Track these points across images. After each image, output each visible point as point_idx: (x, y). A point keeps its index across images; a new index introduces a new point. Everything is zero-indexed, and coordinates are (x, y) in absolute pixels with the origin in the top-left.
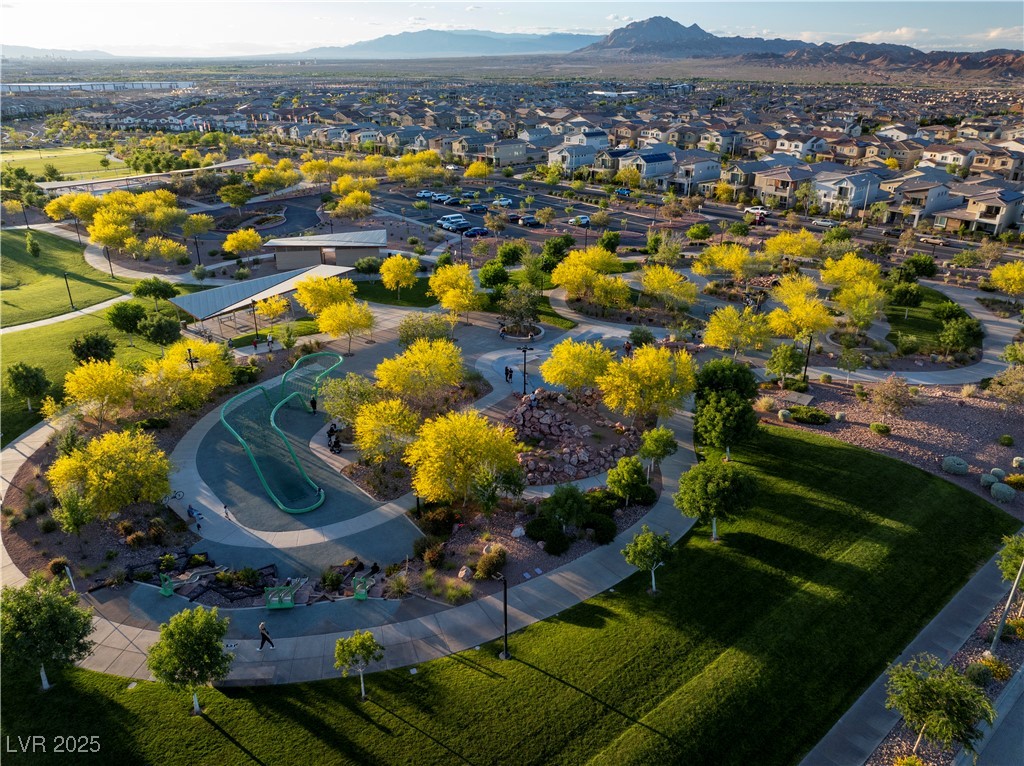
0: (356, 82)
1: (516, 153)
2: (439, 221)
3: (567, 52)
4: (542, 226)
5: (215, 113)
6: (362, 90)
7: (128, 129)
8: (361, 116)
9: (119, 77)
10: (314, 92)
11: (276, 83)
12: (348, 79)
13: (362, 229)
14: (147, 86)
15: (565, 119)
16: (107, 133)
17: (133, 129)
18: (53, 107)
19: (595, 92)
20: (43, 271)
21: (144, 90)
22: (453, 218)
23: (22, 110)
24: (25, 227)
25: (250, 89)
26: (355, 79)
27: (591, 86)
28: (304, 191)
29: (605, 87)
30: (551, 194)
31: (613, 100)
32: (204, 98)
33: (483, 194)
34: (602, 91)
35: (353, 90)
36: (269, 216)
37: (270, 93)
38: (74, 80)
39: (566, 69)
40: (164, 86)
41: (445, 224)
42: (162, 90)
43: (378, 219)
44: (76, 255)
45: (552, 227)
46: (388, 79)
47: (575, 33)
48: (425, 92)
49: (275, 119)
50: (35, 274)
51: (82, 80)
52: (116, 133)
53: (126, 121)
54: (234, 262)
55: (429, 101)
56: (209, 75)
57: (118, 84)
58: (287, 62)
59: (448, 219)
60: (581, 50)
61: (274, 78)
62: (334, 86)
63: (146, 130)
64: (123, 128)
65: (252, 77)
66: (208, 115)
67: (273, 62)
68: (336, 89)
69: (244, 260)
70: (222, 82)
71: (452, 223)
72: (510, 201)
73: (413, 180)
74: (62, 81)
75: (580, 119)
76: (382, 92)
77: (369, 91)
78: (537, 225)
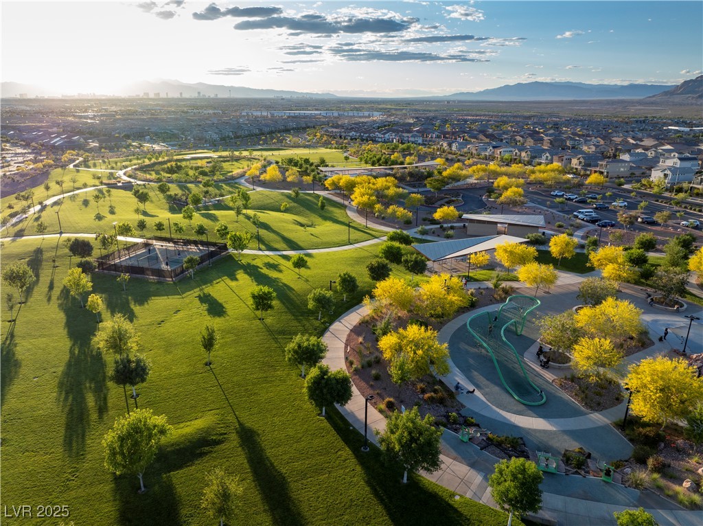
0: (484, 115)
1: (622, 169)
2: (575, 213)
3: (642, 98)
4: (659, 225)
5: (402, 132)
6: (490, 121)
7: (351, 139)
8: (496, 138)
9: (338, 109)
10: (458, 121)
11: (432, 114)
12: (478, 113)
13: (518, 213)
14: (356, 114)
15: (656, 146)
16: (341, 141)
17: (356, 139)
18: (309, 124)
19: (670, 127)
20: (325, 218)
21: (354, 116)
22: (586, 212)
23: (295, 126)
24: (312, 192)
25: (417, 118)
26: (483, 113)
27: (665, 123)
28: (471, 184)
29: (677, 124)
30: (657, 201)
31: (687, 133)
32: (391, 122)
33: (604, 197)
34: (675, 126)
35: (484, 120)
36: (453, 199)
37: (430, 120)
38: (317, 110)
39: (640, 110)
40: (365, 114)
41: (581, 216)
42: (366, 117)
43: (529, 208)
44: (342, 211)
45: (667, 226)
46: (505, 114)
47: (649, 84)
48: (535, 123)
49: (438, 137)
50: (320, 219)
51: (321, 110)
52: (346, 141)
53: (351, 134)
54: (439, 226)
55: (539, 129)
56: (391, 109)
57: (340, 113)
58: (438, 102)
59: (583, 213)
60: (654, 96)
61: (430, 111)
62: (470, 118)
63: (362, 140)
64: (349, 138)
65: (416, 110)
66: (398, 133)
67: (430, 101)
68: (473, 120)
69: (445, 225)
70: (398, 112)
71: (586, 215)
72: (626, 203)
73: (550, 183)
74: (310, 110)
75: (668, 147)
76: (505, 123)
77: (494, 121)
78: (654, 223)
